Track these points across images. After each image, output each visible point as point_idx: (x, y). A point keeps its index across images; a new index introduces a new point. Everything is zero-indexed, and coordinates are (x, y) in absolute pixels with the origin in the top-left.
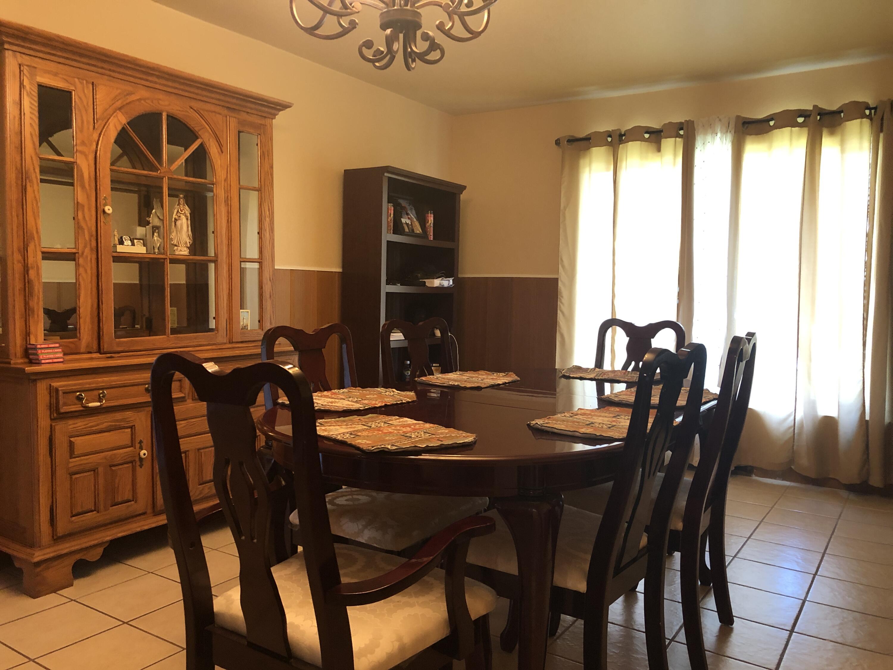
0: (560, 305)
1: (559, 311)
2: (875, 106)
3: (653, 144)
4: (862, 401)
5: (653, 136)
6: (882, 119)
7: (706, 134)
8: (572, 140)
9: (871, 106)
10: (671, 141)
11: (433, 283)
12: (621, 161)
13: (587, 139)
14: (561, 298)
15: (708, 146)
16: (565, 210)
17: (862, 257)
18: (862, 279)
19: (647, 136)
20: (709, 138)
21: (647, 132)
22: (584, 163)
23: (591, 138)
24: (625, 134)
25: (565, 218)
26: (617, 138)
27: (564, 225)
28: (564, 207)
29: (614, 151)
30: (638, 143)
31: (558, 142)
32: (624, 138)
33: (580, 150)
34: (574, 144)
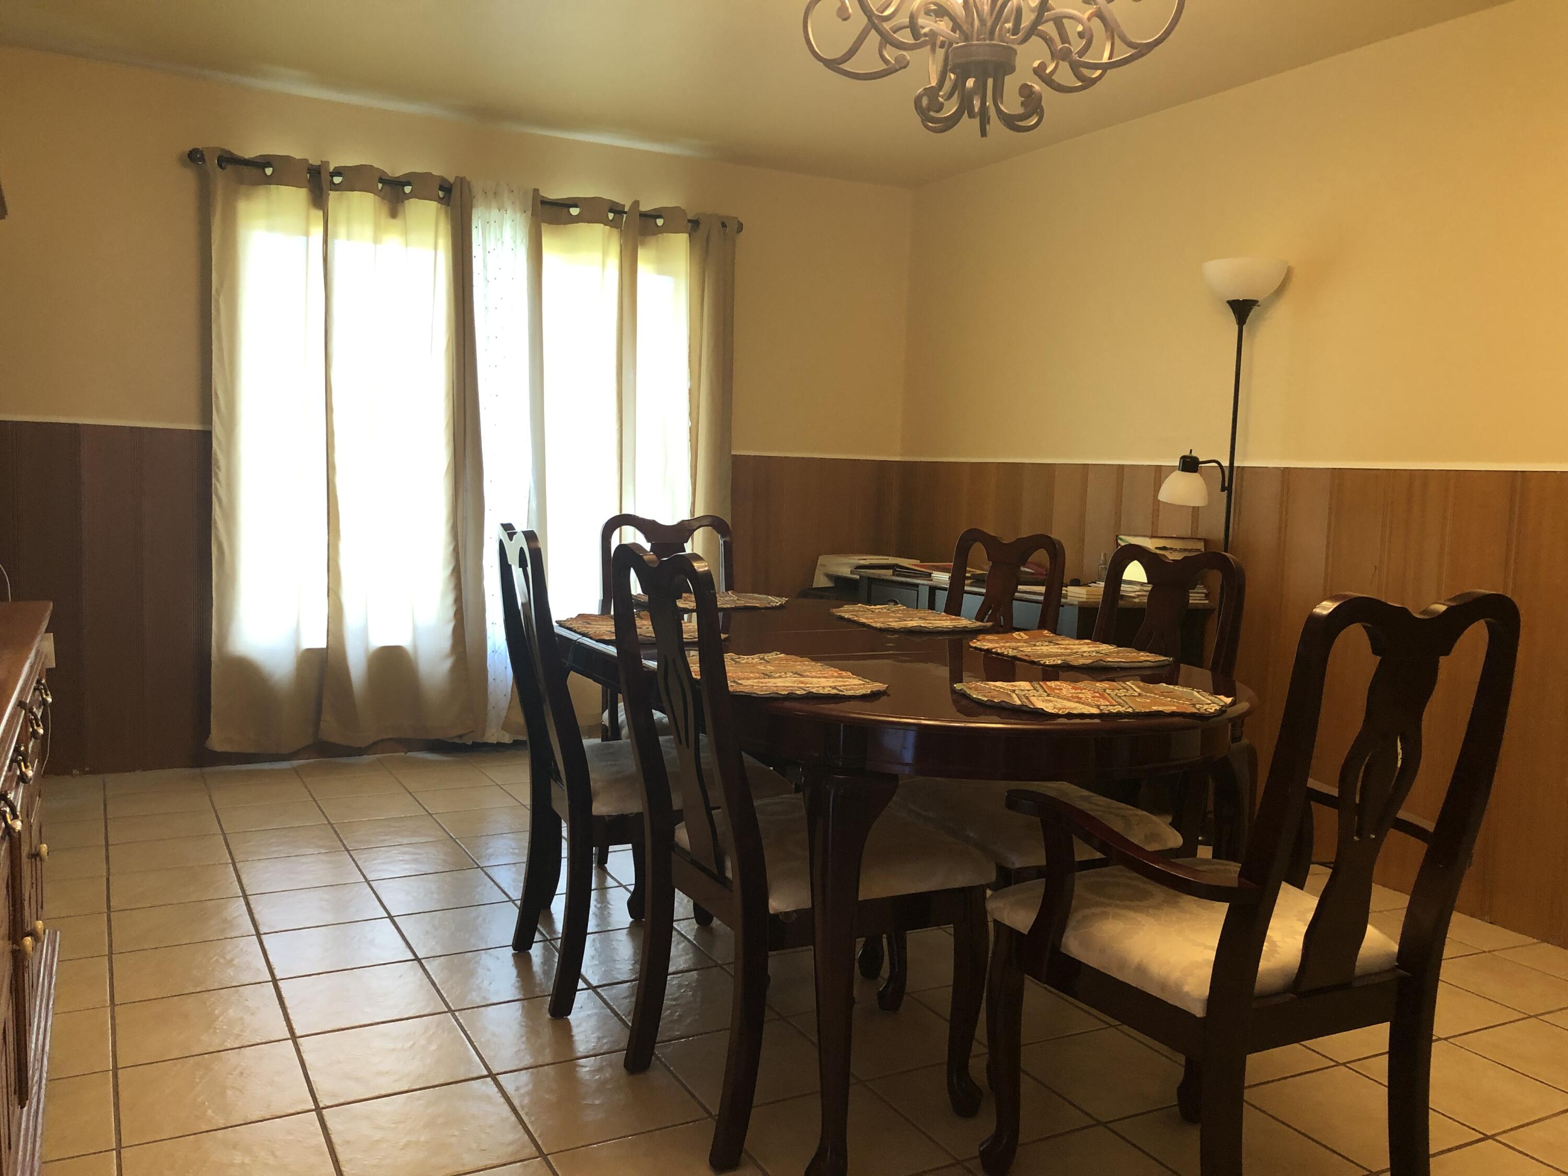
0: (215, 485)
1: (214, 497)
3: (386, 201)
5: (387, 188)
6: (708, 241)
7: (488, 206)
8: (228, 160)
10: (428, 208)
13: (261, 163)
14: (217, 471)
19: (380, 186)
20: (495, 213)
21: (381, 180)
22: (243, 207)
23: (269, 165)
24: (338, 172)
25: (218, 311)
26: (325, 176)
27: (219, 326)
28: (217, 290)
29: (318, 200)
30: (370, 196)
31: (195, 157)
32: (337, 180)
33: (241, 181)
34: (229, 168)
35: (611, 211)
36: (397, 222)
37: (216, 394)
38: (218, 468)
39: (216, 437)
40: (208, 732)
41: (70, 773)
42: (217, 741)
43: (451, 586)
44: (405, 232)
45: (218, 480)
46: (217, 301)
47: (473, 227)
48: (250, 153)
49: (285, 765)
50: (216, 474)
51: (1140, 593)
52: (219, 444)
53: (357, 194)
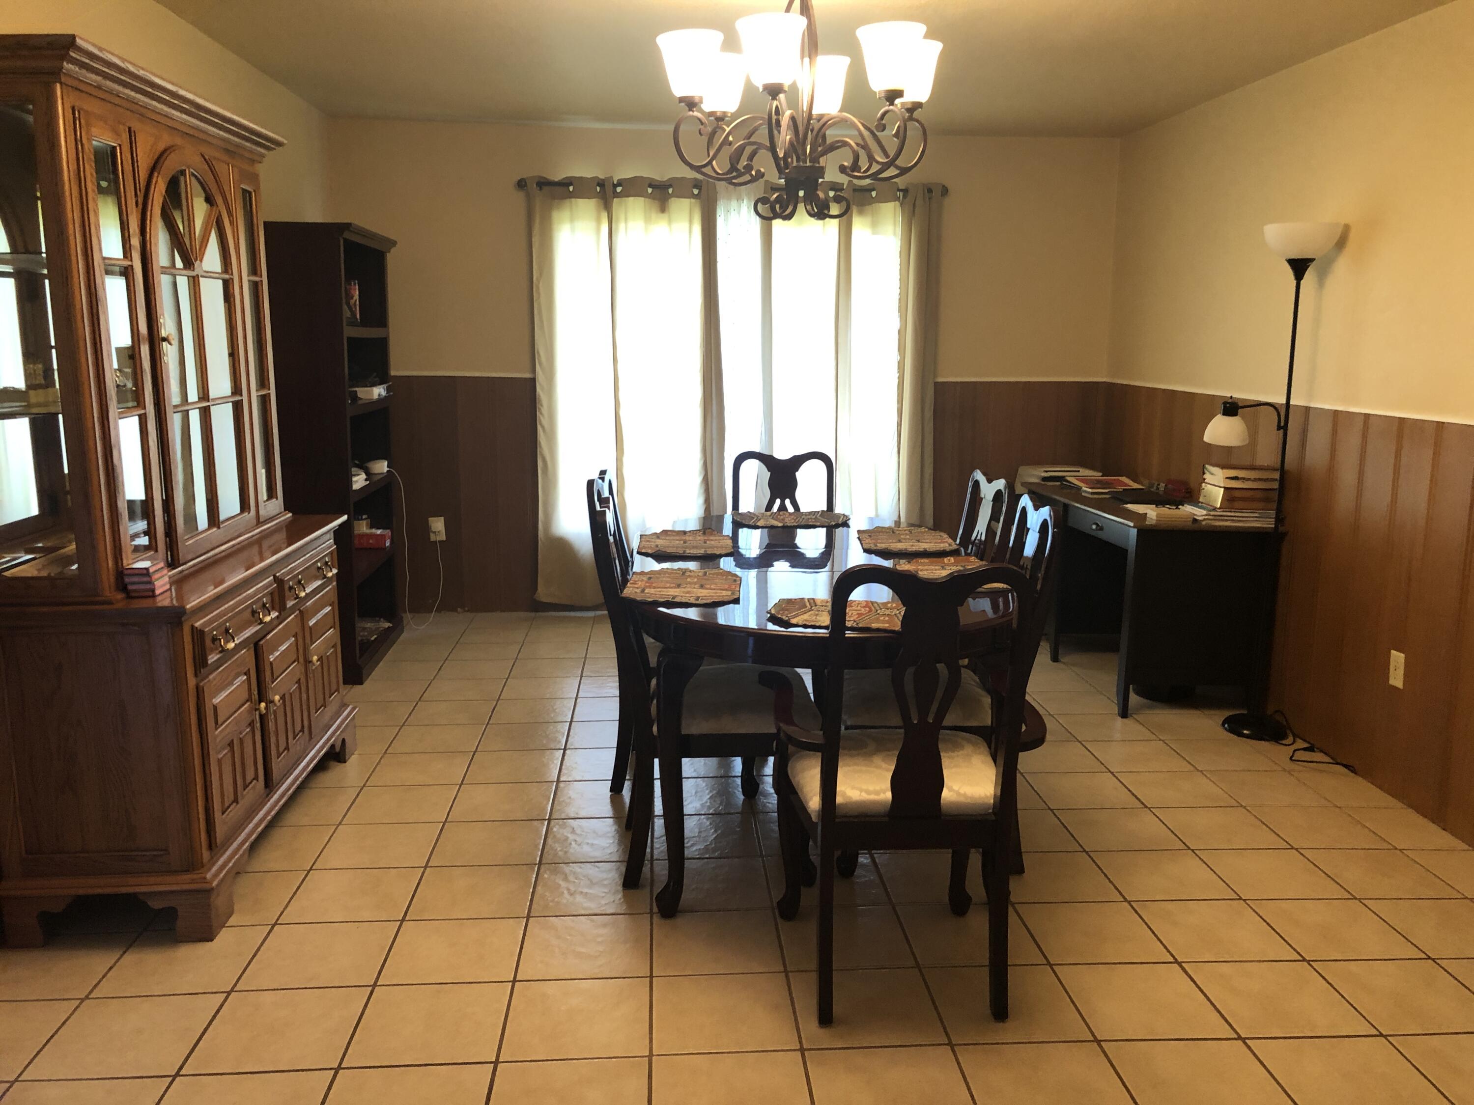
2: (904, 188)
3: (655, 202)
4: (897, 515)
5: (656, 191)
6: (914, 205)
7: (729, 199)
8: (543, 184)
9: (900, 188)
10: (686, 203)
11: (372, 393)
12: (618, 221)
13: (566, 183)
14: (540, 407)
15: (733, 214)
16: (539, 283)
17: (895, 357)
18: (896, 382)
19: (650, 190)
20: (734, 204)
21: (650, 186)
22: (556, 215)
23: (571, 184)
24: (619, 184)
25: (539, 294)
26: (609, 189)
27: (539, 304)
28: (537, 279)
29: (607, 206)
30: (641, 200)
31: (521, 184)
32: (619, 189)
33: (554, 197)
34: (546, 189)
35: (831, 189)
36: (665, 215)
37: (538, 352)
38: (542, 405)
39: (540, 384)
40: (536, 589)
41: (456, 611)
42: (543, 593)
43: (702, 491)
44: (670, 222)
45: (541, 413)
46: (538, 288)
47: (718, 216)
48: (558, 177)
49: (591, 614)
50: (540, 409)
51: (1206, 517)
52: (542, 389)
53: (631, 199)
